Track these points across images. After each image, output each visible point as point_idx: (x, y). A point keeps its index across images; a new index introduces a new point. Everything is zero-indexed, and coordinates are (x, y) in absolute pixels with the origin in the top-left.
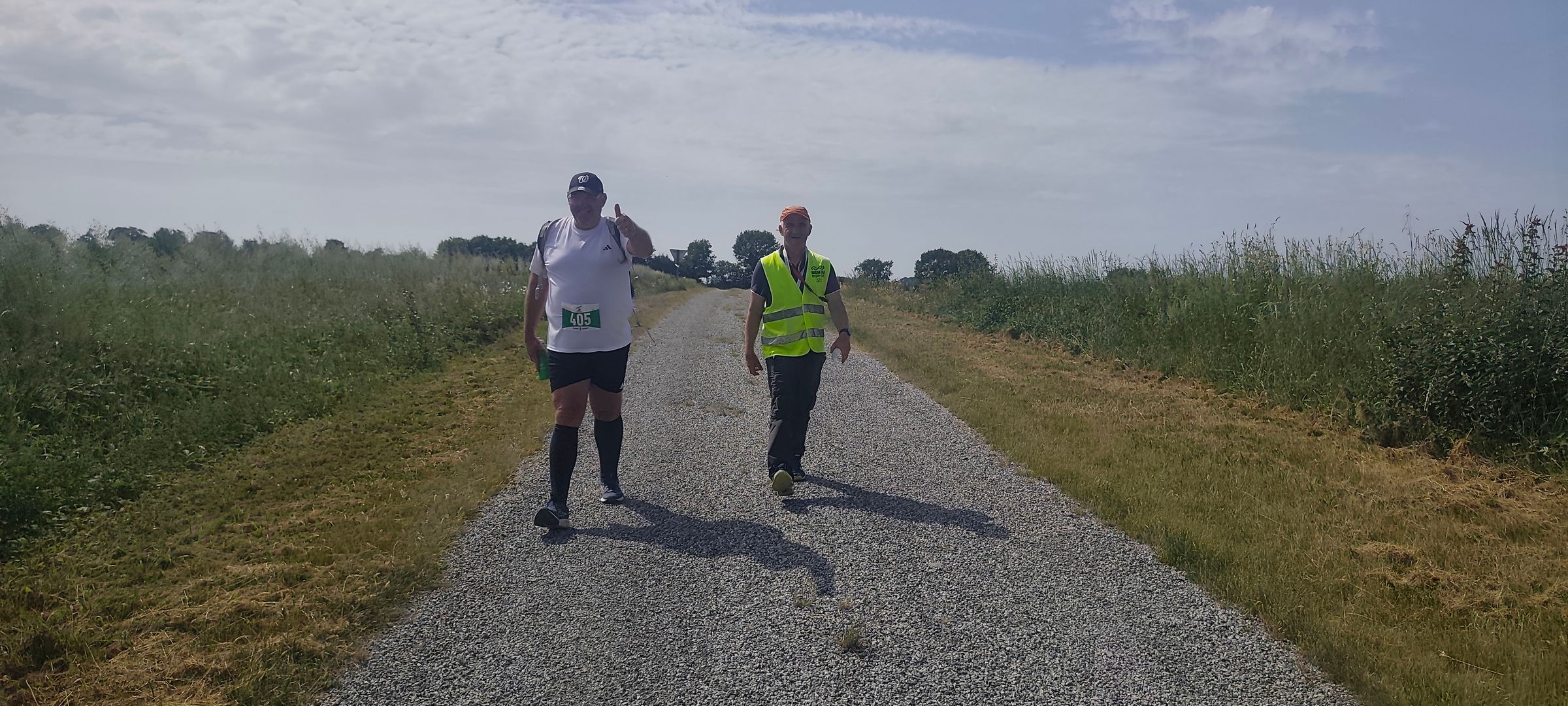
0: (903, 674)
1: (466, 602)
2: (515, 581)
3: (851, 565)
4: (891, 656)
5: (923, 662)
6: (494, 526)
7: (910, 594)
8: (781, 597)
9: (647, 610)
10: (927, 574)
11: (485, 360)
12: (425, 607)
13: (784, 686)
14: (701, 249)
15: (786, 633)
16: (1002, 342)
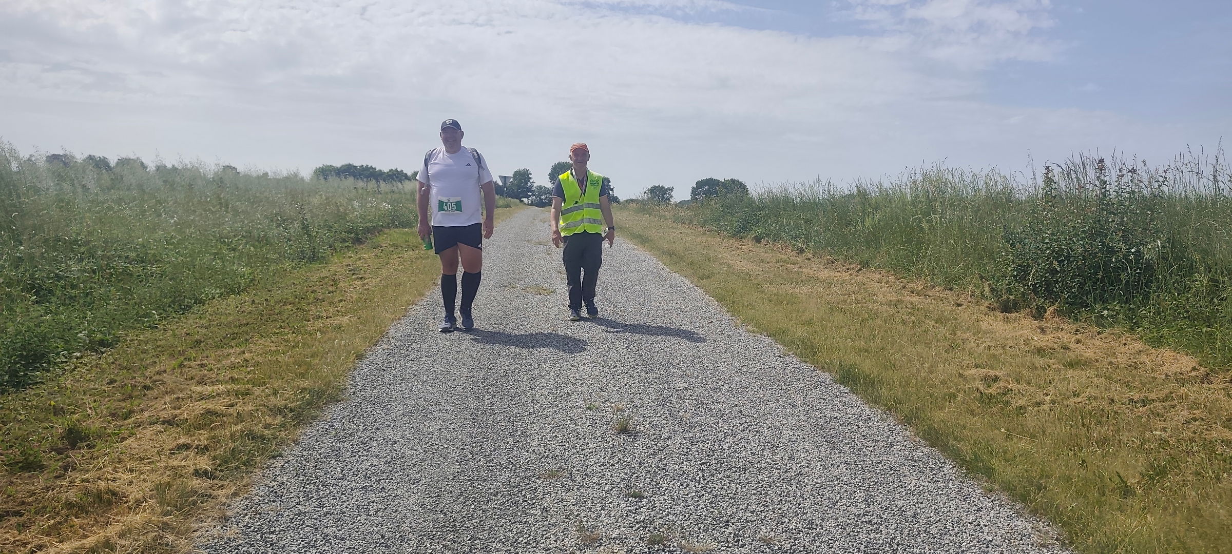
0: (656, 445)
1: (361, 409)
2: (394, 397)
3: (626, 385)
4: (649, 435)
5: (669, 438)
6: (376, 364)
7: (665, 402)
8: (577, 404)
9: (487, 412)
10: (677, 391)
11: (359, 256)
12: (334, 412)
13: (578, 452)
14: (523, 176)
15: (580, 424)
16: (748, 244)
